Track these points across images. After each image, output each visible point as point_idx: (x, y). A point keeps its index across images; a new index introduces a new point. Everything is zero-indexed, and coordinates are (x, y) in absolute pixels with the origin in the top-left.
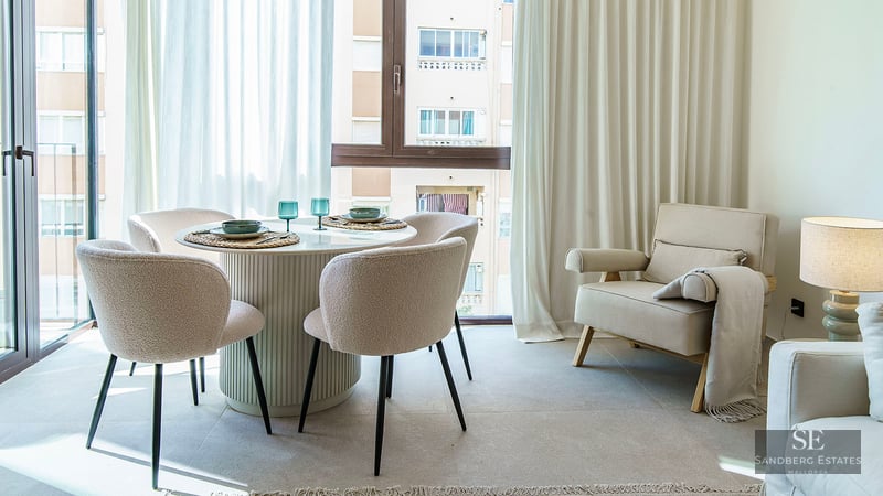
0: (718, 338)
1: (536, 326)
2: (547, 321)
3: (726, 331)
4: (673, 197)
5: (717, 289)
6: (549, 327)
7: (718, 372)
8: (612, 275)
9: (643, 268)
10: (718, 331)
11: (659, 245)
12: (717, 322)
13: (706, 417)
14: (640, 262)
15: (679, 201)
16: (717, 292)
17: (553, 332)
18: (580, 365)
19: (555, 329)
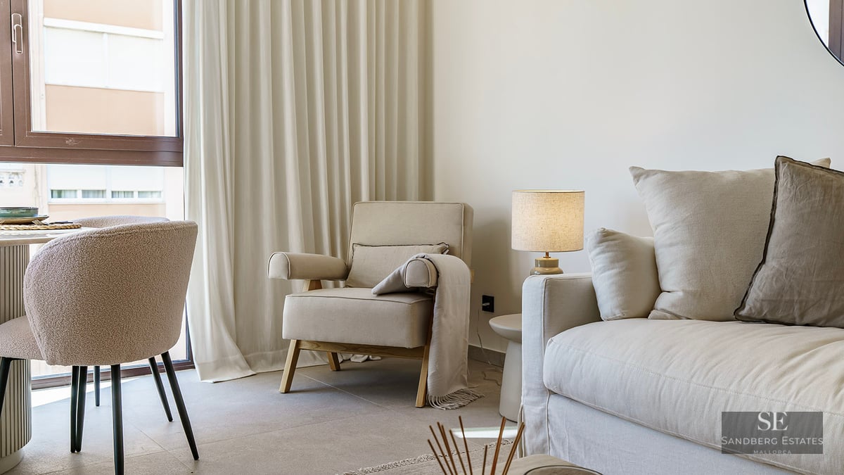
0: (440, 323)
1: (221, 363)
2: (234, 354)
3: (445, 316)
4: (365, 195)
5: (438, 272)
6: (236, 363)
7: (439, 361)
8: (314, 284)
9: (345, 275)
10: (440, 316)
11: (358, 248)
12: (438, 307)
13: (430, 409)
14: (339, 270)
15: (371, 199)
16: (438, 276)
17: (241, 368)
18: (287, 391)
19: (244, 364)
